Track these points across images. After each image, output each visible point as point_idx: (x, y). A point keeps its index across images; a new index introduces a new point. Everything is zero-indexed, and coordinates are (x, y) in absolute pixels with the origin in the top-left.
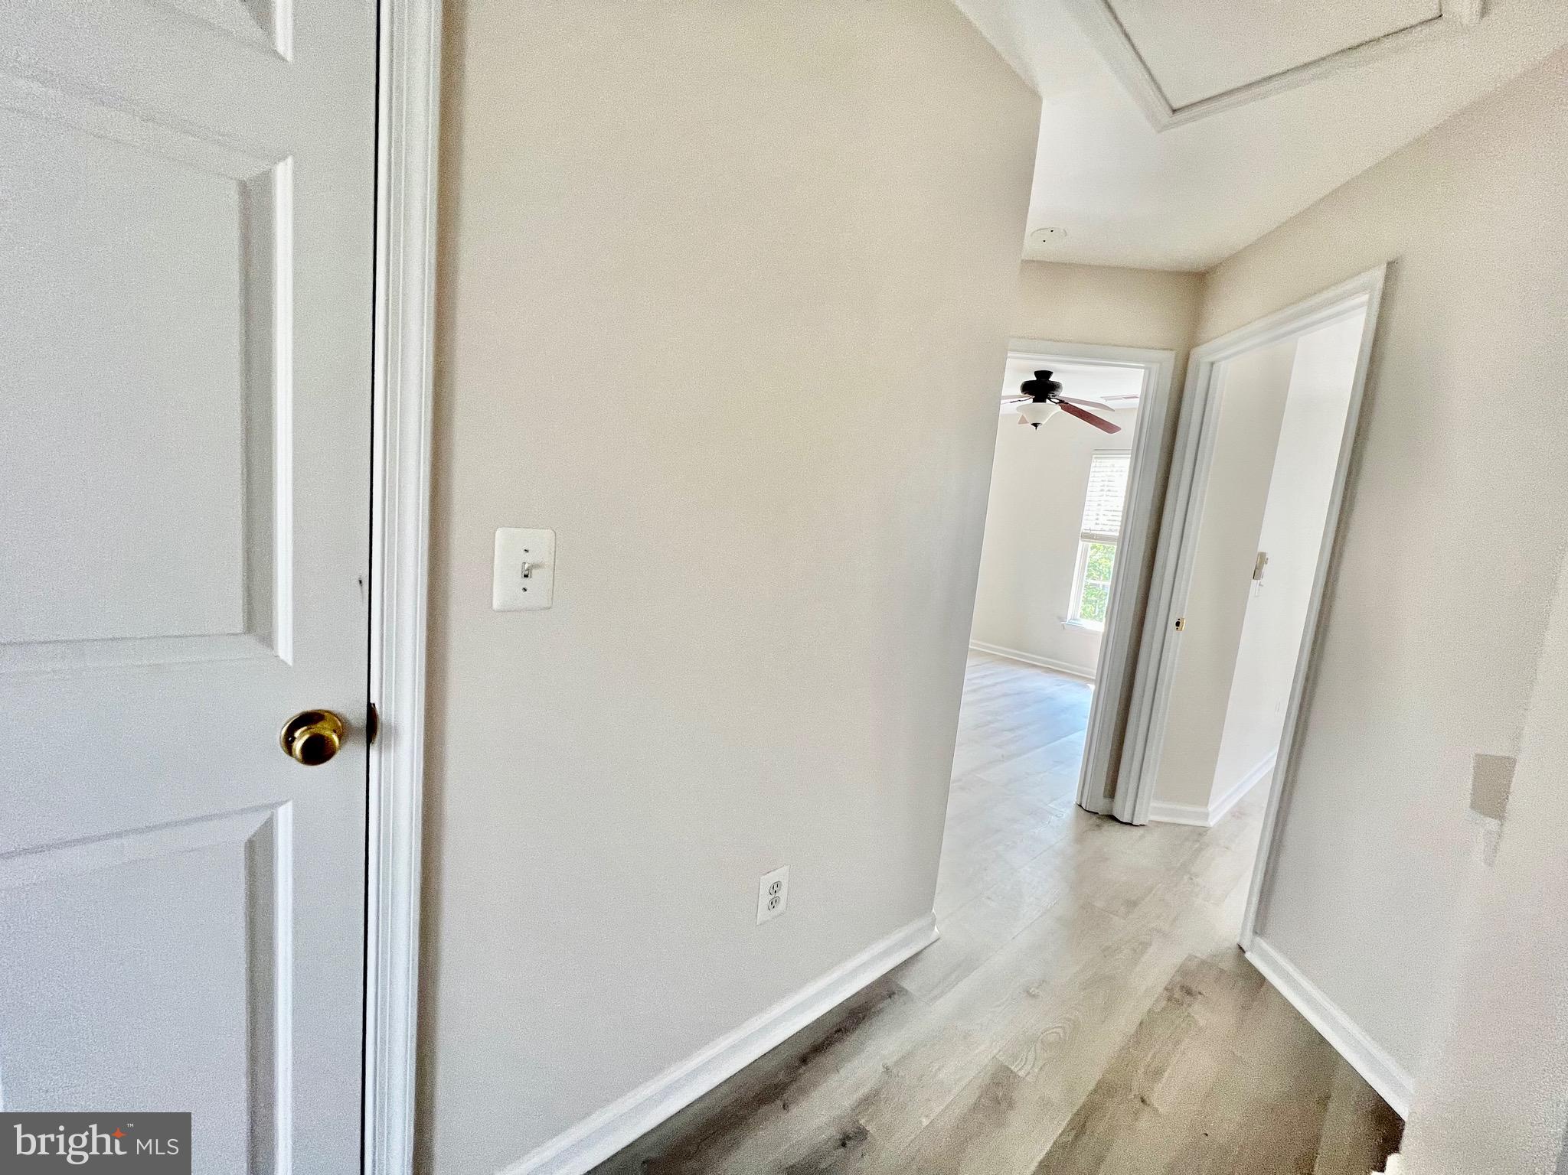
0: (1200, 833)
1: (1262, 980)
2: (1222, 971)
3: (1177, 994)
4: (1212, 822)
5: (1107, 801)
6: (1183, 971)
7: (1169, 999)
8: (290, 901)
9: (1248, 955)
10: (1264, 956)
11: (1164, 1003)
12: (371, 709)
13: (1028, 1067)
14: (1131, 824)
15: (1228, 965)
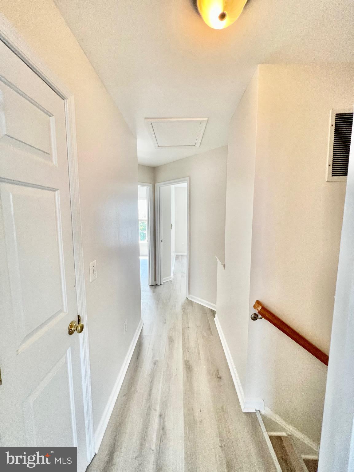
0: (171, 281)
1: (192, 301)
2: (187, 303)
3: (184, 310)
4: (172, 279)
5: (155, 282)
6: (182, 306)
7: (183, 311)
8: (71, 366)
9: (189, 299)
10: (192, 298)
11: (183, 312)
12: (79, 316)
13: (172, 334)
14: (160, 285)
15: (187, 302)
